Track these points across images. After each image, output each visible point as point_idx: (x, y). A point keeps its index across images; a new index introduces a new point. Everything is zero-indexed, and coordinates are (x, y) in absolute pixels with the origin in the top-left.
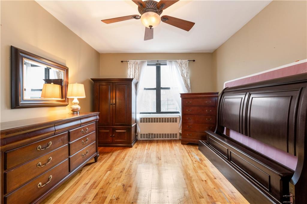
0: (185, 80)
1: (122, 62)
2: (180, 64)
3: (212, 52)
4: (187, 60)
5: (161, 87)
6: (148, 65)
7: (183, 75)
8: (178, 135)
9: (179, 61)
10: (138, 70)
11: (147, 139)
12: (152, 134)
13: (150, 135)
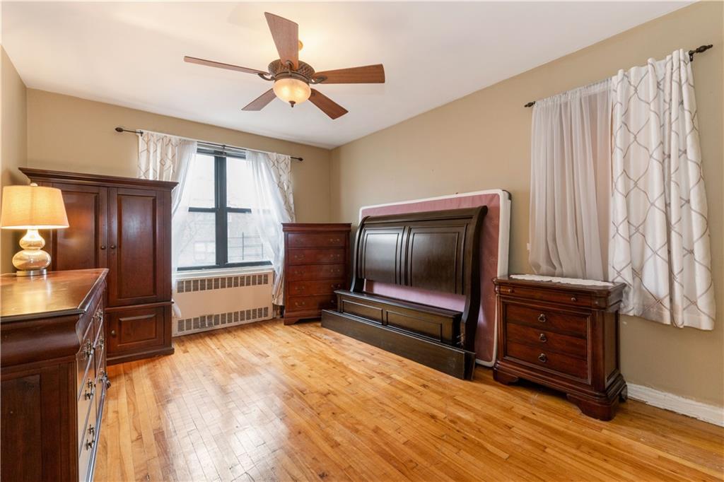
0: (285, 196)
1: (119, 130)
2: (276, 162)
3: (330, 148)
4: (289, 157)
5: (228, 206)
6: (199, 151)
7: (280, 185)
8: (270, 310)
9: (274, 155)
10: (173, 162)
11: (197, 330)
12: (210, 317)
13: (204, 321)
